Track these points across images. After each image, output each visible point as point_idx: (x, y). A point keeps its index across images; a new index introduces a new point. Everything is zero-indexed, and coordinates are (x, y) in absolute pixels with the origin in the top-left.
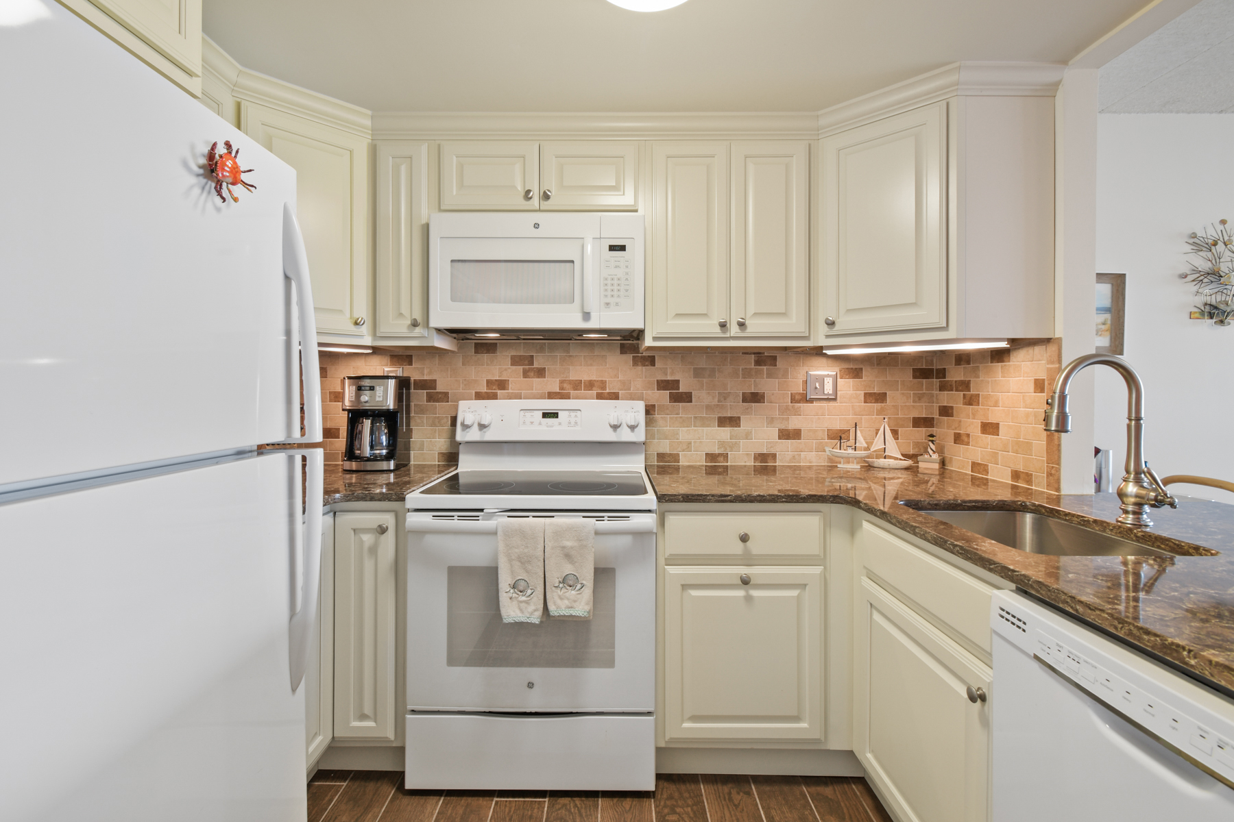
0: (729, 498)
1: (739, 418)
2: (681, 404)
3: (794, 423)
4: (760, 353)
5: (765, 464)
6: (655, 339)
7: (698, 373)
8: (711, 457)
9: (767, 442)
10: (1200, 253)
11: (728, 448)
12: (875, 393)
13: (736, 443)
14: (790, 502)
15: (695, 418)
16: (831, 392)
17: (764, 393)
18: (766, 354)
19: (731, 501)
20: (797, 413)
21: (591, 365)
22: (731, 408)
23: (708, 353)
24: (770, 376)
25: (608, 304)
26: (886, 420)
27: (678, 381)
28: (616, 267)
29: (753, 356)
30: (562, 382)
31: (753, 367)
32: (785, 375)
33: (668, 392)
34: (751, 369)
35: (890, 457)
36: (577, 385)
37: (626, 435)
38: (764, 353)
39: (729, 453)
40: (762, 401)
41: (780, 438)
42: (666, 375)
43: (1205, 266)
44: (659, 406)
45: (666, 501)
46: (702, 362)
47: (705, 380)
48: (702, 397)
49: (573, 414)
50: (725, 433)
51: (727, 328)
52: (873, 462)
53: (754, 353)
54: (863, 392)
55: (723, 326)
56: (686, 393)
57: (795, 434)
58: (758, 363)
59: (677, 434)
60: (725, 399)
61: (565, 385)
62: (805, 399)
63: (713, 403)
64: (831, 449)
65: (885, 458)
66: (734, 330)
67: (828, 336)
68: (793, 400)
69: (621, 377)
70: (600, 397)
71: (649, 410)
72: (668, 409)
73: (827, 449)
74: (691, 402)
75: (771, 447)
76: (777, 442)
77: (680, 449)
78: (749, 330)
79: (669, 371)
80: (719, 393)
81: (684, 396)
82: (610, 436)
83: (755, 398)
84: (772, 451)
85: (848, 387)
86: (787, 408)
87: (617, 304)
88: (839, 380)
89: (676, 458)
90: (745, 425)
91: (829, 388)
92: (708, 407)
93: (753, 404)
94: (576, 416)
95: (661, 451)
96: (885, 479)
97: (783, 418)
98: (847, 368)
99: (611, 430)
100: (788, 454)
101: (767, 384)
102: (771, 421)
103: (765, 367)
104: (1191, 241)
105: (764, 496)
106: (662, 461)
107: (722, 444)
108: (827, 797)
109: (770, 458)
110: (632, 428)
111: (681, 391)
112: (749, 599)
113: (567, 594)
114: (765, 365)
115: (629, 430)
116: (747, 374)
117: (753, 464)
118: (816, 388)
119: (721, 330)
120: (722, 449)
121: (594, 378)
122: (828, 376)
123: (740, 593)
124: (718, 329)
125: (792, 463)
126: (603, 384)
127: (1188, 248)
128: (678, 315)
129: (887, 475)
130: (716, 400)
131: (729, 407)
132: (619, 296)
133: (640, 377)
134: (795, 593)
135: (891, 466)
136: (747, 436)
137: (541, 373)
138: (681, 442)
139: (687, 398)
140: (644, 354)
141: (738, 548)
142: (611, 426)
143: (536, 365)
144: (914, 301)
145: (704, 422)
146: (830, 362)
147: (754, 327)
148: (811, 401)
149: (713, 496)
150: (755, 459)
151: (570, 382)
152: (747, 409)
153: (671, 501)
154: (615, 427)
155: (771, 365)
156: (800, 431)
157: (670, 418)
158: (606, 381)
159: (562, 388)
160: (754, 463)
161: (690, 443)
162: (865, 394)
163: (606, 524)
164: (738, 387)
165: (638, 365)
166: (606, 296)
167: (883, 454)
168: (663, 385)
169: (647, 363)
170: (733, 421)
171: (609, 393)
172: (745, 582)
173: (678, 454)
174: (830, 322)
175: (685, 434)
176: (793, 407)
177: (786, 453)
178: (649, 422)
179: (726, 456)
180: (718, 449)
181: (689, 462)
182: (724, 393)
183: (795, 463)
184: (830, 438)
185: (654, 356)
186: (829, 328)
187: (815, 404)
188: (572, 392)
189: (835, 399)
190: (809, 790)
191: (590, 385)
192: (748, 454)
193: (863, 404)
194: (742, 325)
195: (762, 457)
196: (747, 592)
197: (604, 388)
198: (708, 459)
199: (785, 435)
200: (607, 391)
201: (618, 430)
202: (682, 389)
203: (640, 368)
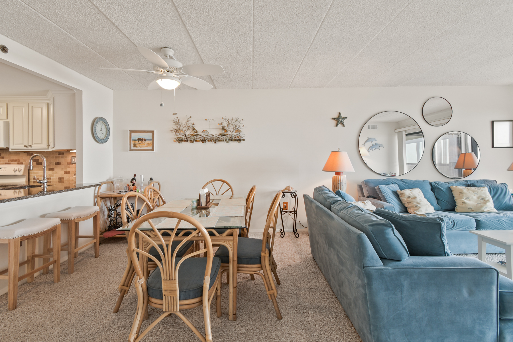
1: (54, 169)
2: (39, 165)
3: (68, 170)
5: (61, 180)
6: (12, 150)
10: (175, 125)
13: (53, 175)
17: (60, 162)
18: (61, 152)
20: (69, 167)
22: (52, 166)
24: (62, 158)
27: (38, 159)
30: (8, 160)
32: (66, 157)
36: (12, 161)
37: (17, 173)
40: (60, 164)
43: (176, 128)
49: (5, 168)
50: (50, 172)
57: (68, 173)
58: (59, 154)
60: (51, 164)
61: (9, 161)
68: (68, 164)
69: (24, 159)
70: (18, 164)
75: (62, 176)
76: (64, 175)
82: (13, 173)
83: (58, 163)
86: (66, 166)
90: (56, 170)
93: (58, 165)
97: (65, 169)
101: (61, 160)
102: (62, 169)
109: (62, 178)
110: (19, 171)
116: (56, 157)
118: (73, 161)
125: (68, 180)
126: (19, 160)
127: (173, 124)
130: (48, 164)
136: (56, 173)
137: (3, 158)
139: (41, 164)
142: (14, 171)
143: (2, 156)
148: (72, 164)
150: (58, 179)
151: (11, 160)
152: (56, 166)
155: (62, 155)
156: (70, 171)
159: (8, 162)
164: (54, 161)
170: (52, 169)
177: (66, 177)
188: (11, 163)
195: (60, 178)
197: (19, 162)
199: (66, 173)
201: (16, 172)
202: (39, 161)
203: (29, 156)
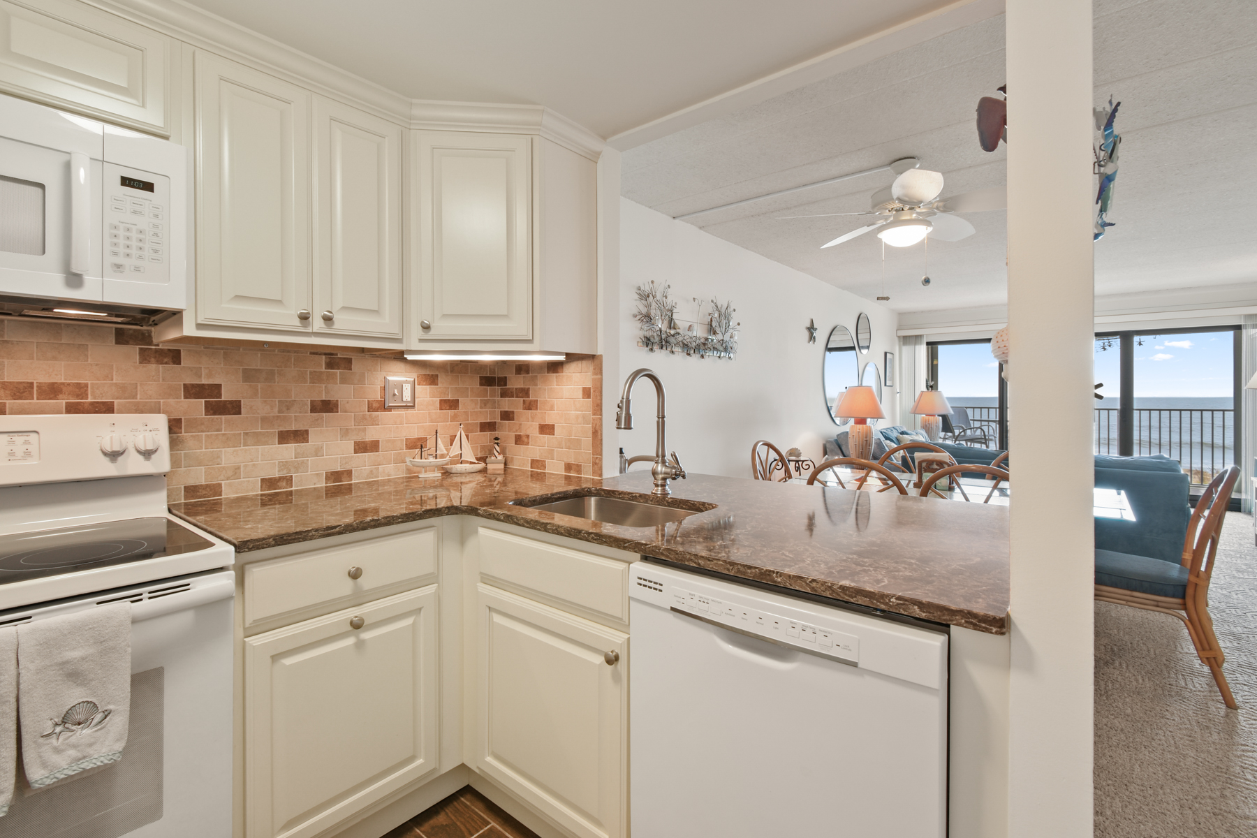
0: (337, 529)
1: (307, 431)
2: (223, 417)
3: (371, 434)
4: (332, 354)
5: (339, 484)
6: (200, 326)
7: (249, 376)
8: (269, 483)
9: (341, 458)
10: (642, 301)
11: (293, 470)
12: (449, 400)
13: (303, 462)
14: (406, 522)
15: (246, 434)
16: (409, 399)
17: (337, 401)
18: (339, 356)
19: (340, 533)
20: (374, 422)
21: (54, 358)
22: (296, 420)
23: (264, 350)
24: (344, 381)
25: (119, 266)
26: (462, 426)
27: (219, 387)
28: (135, 212)
29: (324, 357)
31: (324, 370)
32: (362, 381)
33: (203, 400)
34: (321, 373)
35: (467, 462)
37: (134, 465)
38: (337, 354)
39: (294, 475)
40: (335, 410)
41: (356, 452)
42: (200, 377)
43: (644, 311)
44: (188, 420)
45: (250, 550)
46: (256, 362)
47: (260, 385)
48: (254, 406)
49: (20, 438)
50: (289, 451)
51: (309, 321)
52: (451, 468)
53: (325, 354)
54: (438, 399)
55: (304, 318)
56: (231, 402)
57: (373, 447)
58: (330, 365)
59: (218, 457)
60: (288, 409)
62: (383, 407)
63: (272, 415)
64: (412, 460)
65: (461, 463)
66: (317, 324)
67: (421, 340)
68: (371, 408)
69: (117, 379)
70: (72, 409)
71: (174, 426)
72: (202, 424)
73: (408, 459)
74: (240, 413)
75: (346, 463)
76: (353, 457)
77: (222, 477)
78: (336, 326)
79: (204, 372)
80: (279, 401)
81: (229, 406)
82: (108, 469)
83: (327, 406)
84: (347, 467)
85: (426, 394)
86: (364, 418)
87: (137, 269)
88: (416, 386)
89: (216, 489)
90: (314, 440)
91: (407, 396)
92: (265, 420)
93: (324, 414)
94: (27, 442)
95: (191, 482)
96: (461, 483)
97: (359, 429)
98: (425, 375)
99: (106, 460)
100: (365, 469)
101: (340, 391)
102: (345, 433)
103: (338, 371)
104: (638, 292)
105: (378, 520)
106: (193, 497)
107: (284, 465)
108: (442, 825)
109: (345, 475)
111: (223, 399)
112: (360, 645)
113: (73, 740)
114: (339, 369)
115: (141, 458)
116: (316, 378)
117: (324, 485)
118: (394, 395)
119: (301, 323)
120: (285, 471)
121: (60, 379)
122: (407, 382)
123: (350, 641)
124: (297, 322)
125: (370, 478)
126: (81, 389)
127: (637, 297)
128: (238, 298)
129: (464, 479)
130: (276, 410)
131: (293, 419)
132: (140, 257)
133: (152, 380)
134: (408, 621)
135: (467, 471)
136: (318, 452)
138: (224, 468)
139: (234, 408)
140: (160, 347)
141: (347, 586)
142: (105, 454)
144: (505, 313)
145: (258, 439)
146: (408, 367)
147: (343, 322)
148: (390, 409)
149: (316, 530)
150: (327, 478)
152: (318, 420)
153: (258, 548)
154: (114, 456)
155: (345, 368)
156: (377, 442)
157: (207, 436)
158: (86, 385)
160: (326, 483)
161: (239, 468)
162: (441, 401)
163: (147, 605)
164: (305, 394)
165: (149, 362)
166: (115, 254)
167: (459, 460)
168: (193, 391)
169: (166, 360)
170: (299, 436)
171: (92, 404)
172: (357, 625)
173: (220, 485)
174: (425, 326)
175: (229, 456)
176: (370, 415)
177: (362, 468)
178: (174, 443)
179: (289, 480)
180: (279, 471)
181: (237, 493)
182: (287, 401)
183: (372, 478)
184: (409, 447)
185: (180, 350)
186: (424, 332)
187: (394, 412)
189: (413, 407)
190: (423, 829)
191: (52, 391)
192: (317, 474)
193: (439, 411)
194: (328, 319)
195: (336, 476)
196: (357, 637)
197: (82, 395)
198: (264, 486)
199: (362, 447)
200: (90, 400)
201: (120, 459)
202: (226, 396)
203: (153, 366)
